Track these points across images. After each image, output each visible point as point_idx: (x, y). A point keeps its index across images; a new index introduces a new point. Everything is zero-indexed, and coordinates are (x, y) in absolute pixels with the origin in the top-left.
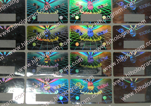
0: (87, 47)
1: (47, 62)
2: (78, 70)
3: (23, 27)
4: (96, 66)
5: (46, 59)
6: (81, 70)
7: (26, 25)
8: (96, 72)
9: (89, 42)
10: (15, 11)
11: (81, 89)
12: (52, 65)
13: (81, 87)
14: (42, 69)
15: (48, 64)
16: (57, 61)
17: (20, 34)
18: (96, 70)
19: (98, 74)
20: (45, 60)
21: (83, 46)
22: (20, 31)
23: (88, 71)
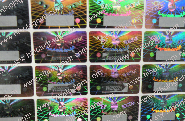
0: (111, 59)
1: (60, 78)
2: (99, 86)
3: (28, 34)
4: (121, 82)
5: (59, 74)
6: (102, 87)
7: (31, 31)
8: (121, 88)
9: (114, 52)
10: (15, 12)
11: (103, 109)
12: (67, 81)
13: (103, 106)
14: (54, 86)
15: (62, 80)
16: (73, 76)
17: (24, 42)
18: (121, 87)
19: (123, 91)
20: (58, 76)
21: (106, 57)
22: (24, 39)
23: (112, 87)
